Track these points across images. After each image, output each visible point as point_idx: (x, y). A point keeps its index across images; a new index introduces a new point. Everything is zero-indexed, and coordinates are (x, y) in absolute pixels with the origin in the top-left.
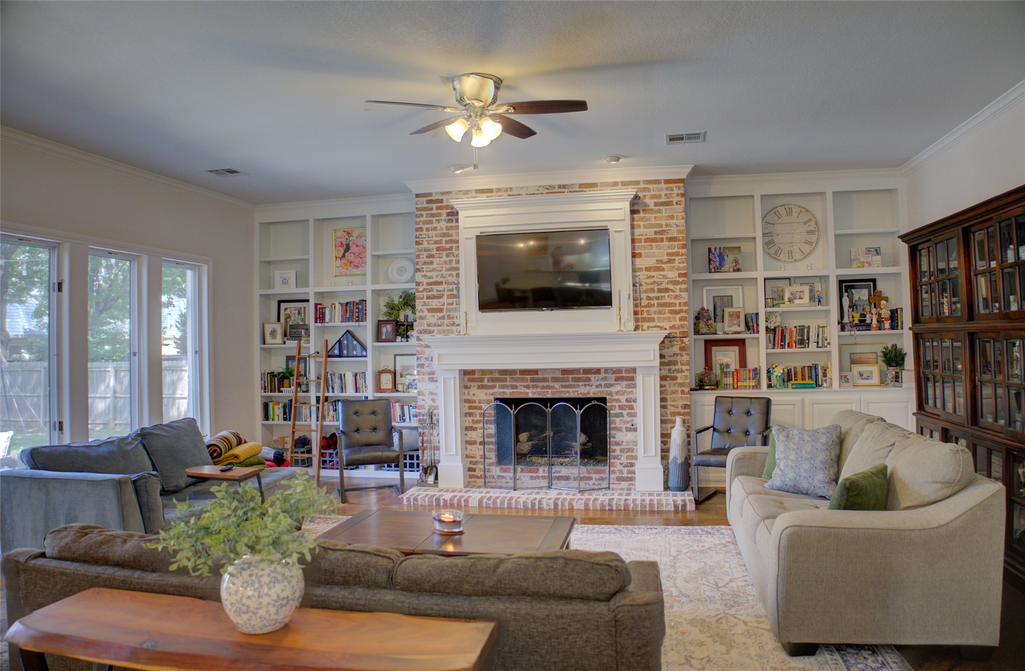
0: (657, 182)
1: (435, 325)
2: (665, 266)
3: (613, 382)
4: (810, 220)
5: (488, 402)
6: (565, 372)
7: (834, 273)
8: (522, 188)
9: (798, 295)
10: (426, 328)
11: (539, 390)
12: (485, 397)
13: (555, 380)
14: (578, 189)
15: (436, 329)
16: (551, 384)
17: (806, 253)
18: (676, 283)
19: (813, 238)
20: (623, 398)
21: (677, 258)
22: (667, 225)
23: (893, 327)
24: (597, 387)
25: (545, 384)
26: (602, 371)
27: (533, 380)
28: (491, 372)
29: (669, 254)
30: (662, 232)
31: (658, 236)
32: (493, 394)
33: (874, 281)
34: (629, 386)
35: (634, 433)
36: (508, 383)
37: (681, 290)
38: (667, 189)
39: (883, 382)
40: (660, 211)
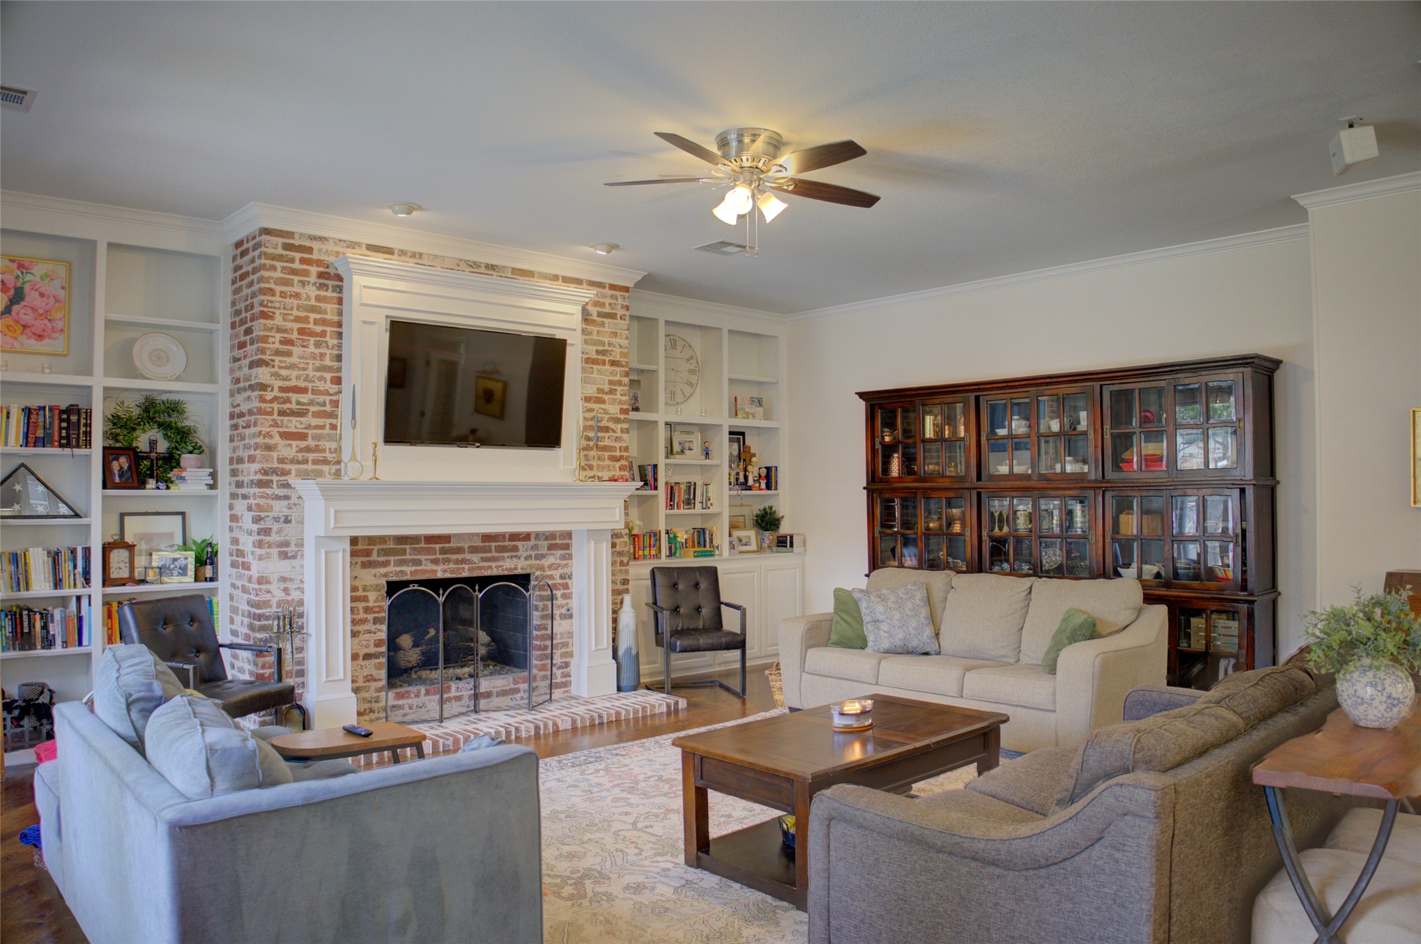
0: (599, 285)
1: (293, 461)
2: (606, 397)
3: (545, 551)
4: (692, 358)
5: (377, 588)
6: (487, 538)
7: (728, 422)
9: (687, 446)
10: (276, 465)
11: (452, 566)
12: (375, 579)
13: (474, 550)
14: (510, 275)
15: (293, 467)
16: (468, 556)
17: (687, 395)
18: (617, 421)
19: (694, 379)
20: (556, 573)
21: (619, 388)
22: (610, 344)
23: (768, 487)
24: (526, 559)
25: (460, 557)
26: (533, 536)
27: (443, 551)
28: (383, 539)
29: (611, 382)
30: (603, 353)
31: (600, 357)
32: (385, 575)
33: (743, 434)
34: (563, 557)
35: (568, 621)
36: (408, 557)
37: (622, 431)
38: (612, 297)
39: (760, 549)
40: (603, 325)
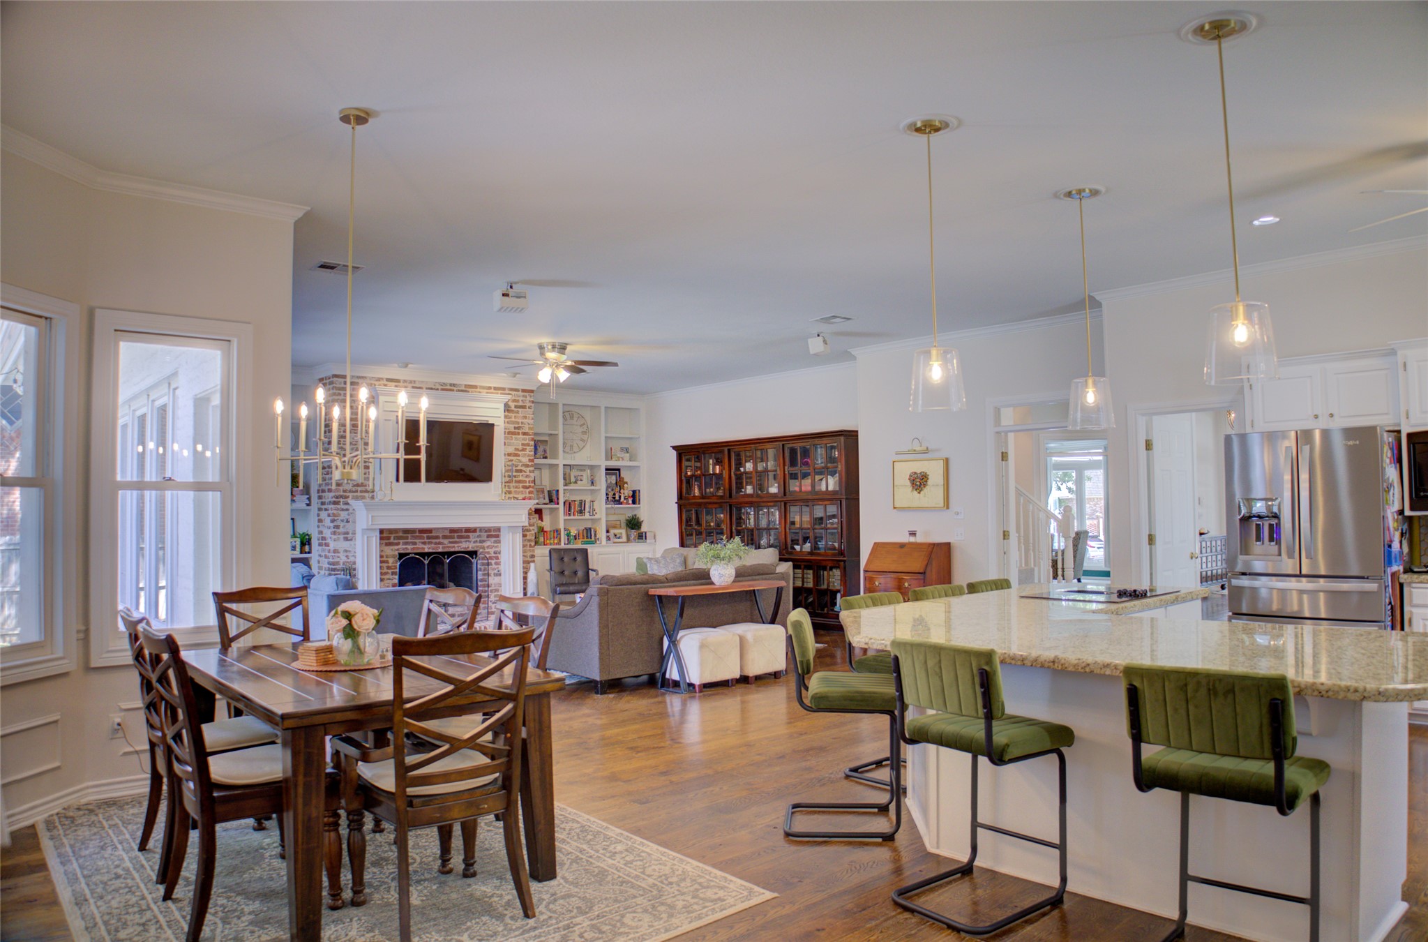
0: (516, 390)
1: (350, 491)
2: (520, 453)
3: (485, 538)
4: (584, 424)
5: (394, 556)
6: (453, 531)
7: (604, 464)
8: (423, 382)
9: (579, 478)
10: (342, 493)
11: (433, 545)
12: (392, 551)
13: (445, 537)
14: (464, 389)
15: (351, 494)
16: (442, 541)
17: (581, 447)
18: (527, 466)
19: (585, 437)
20: (492, 551)
21: (528, 448)
22: (522, 423)
23: (634, 502)
24: (474, 542)
25: (437, 541)
26: (478, 530)
27: (428, 538)
28: (396, 531)
29: (523, 445)
30: (518, 428)
31: (517, 431)
32: (398, 550)
33: (619, 470)
34: (495, 542)
35: (499, 577)
36: (409, 540)
37: (530, 472)
38: (523, 396)
39: (628, 540)
40: (518, 412)
